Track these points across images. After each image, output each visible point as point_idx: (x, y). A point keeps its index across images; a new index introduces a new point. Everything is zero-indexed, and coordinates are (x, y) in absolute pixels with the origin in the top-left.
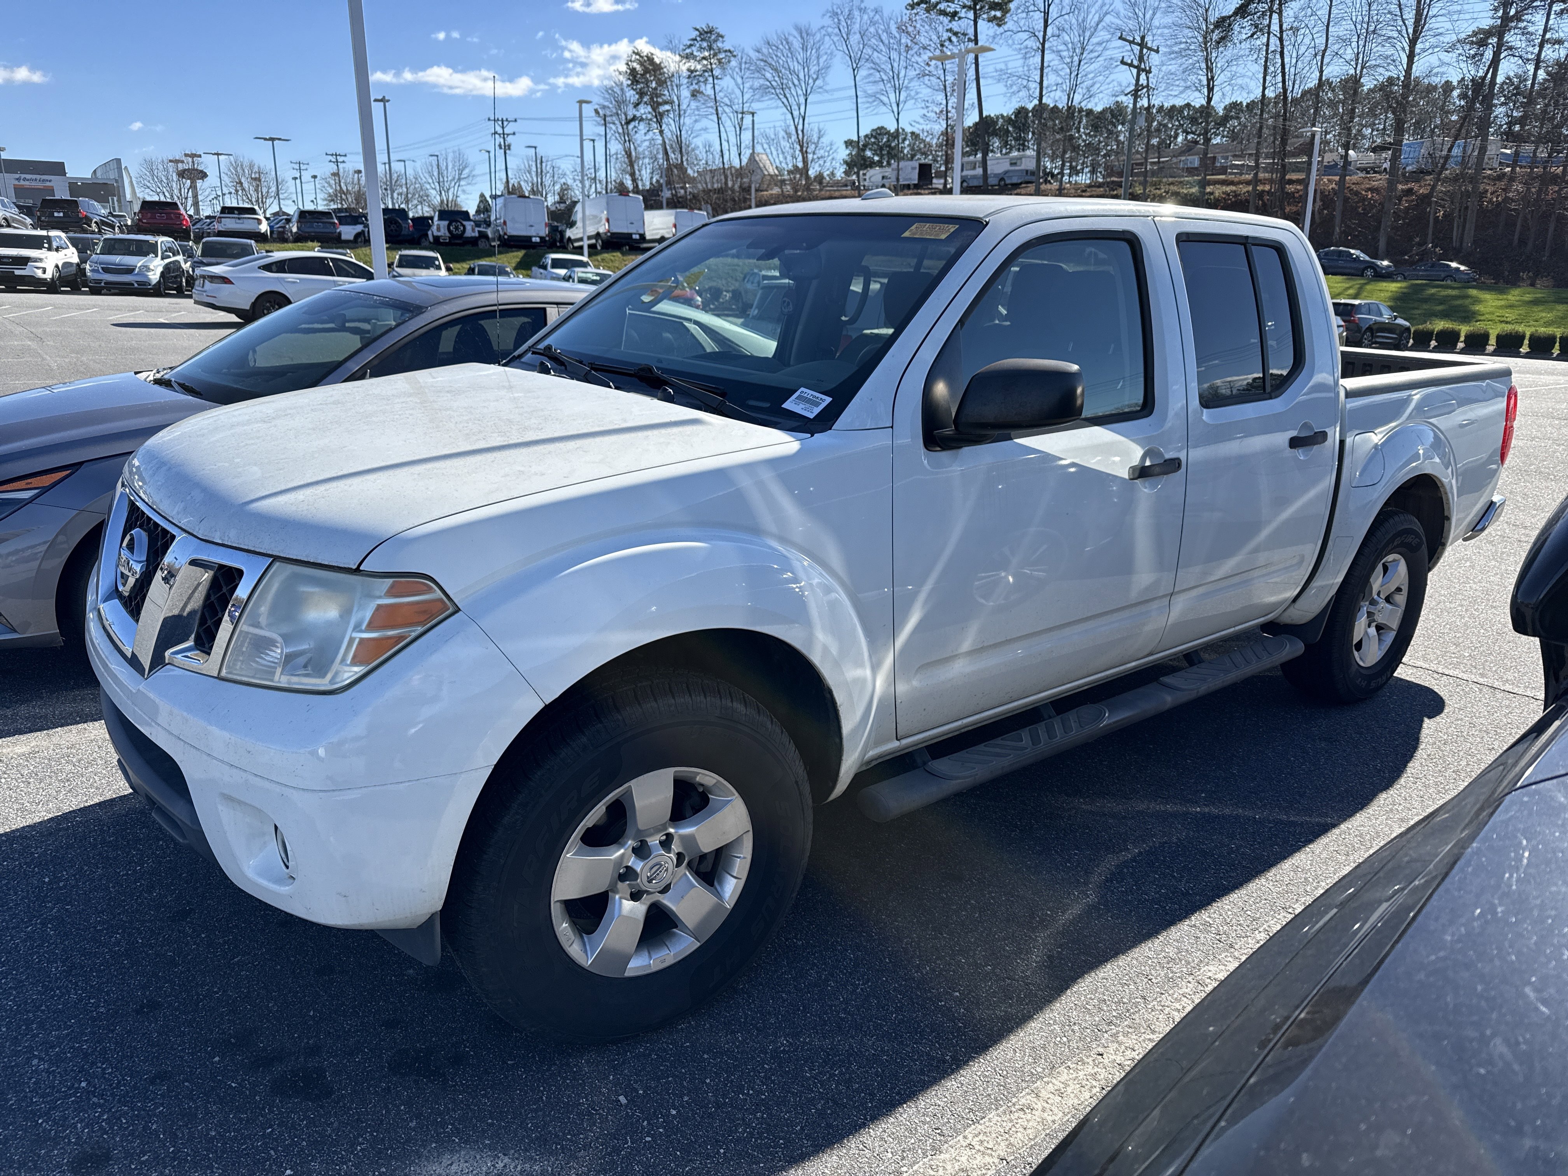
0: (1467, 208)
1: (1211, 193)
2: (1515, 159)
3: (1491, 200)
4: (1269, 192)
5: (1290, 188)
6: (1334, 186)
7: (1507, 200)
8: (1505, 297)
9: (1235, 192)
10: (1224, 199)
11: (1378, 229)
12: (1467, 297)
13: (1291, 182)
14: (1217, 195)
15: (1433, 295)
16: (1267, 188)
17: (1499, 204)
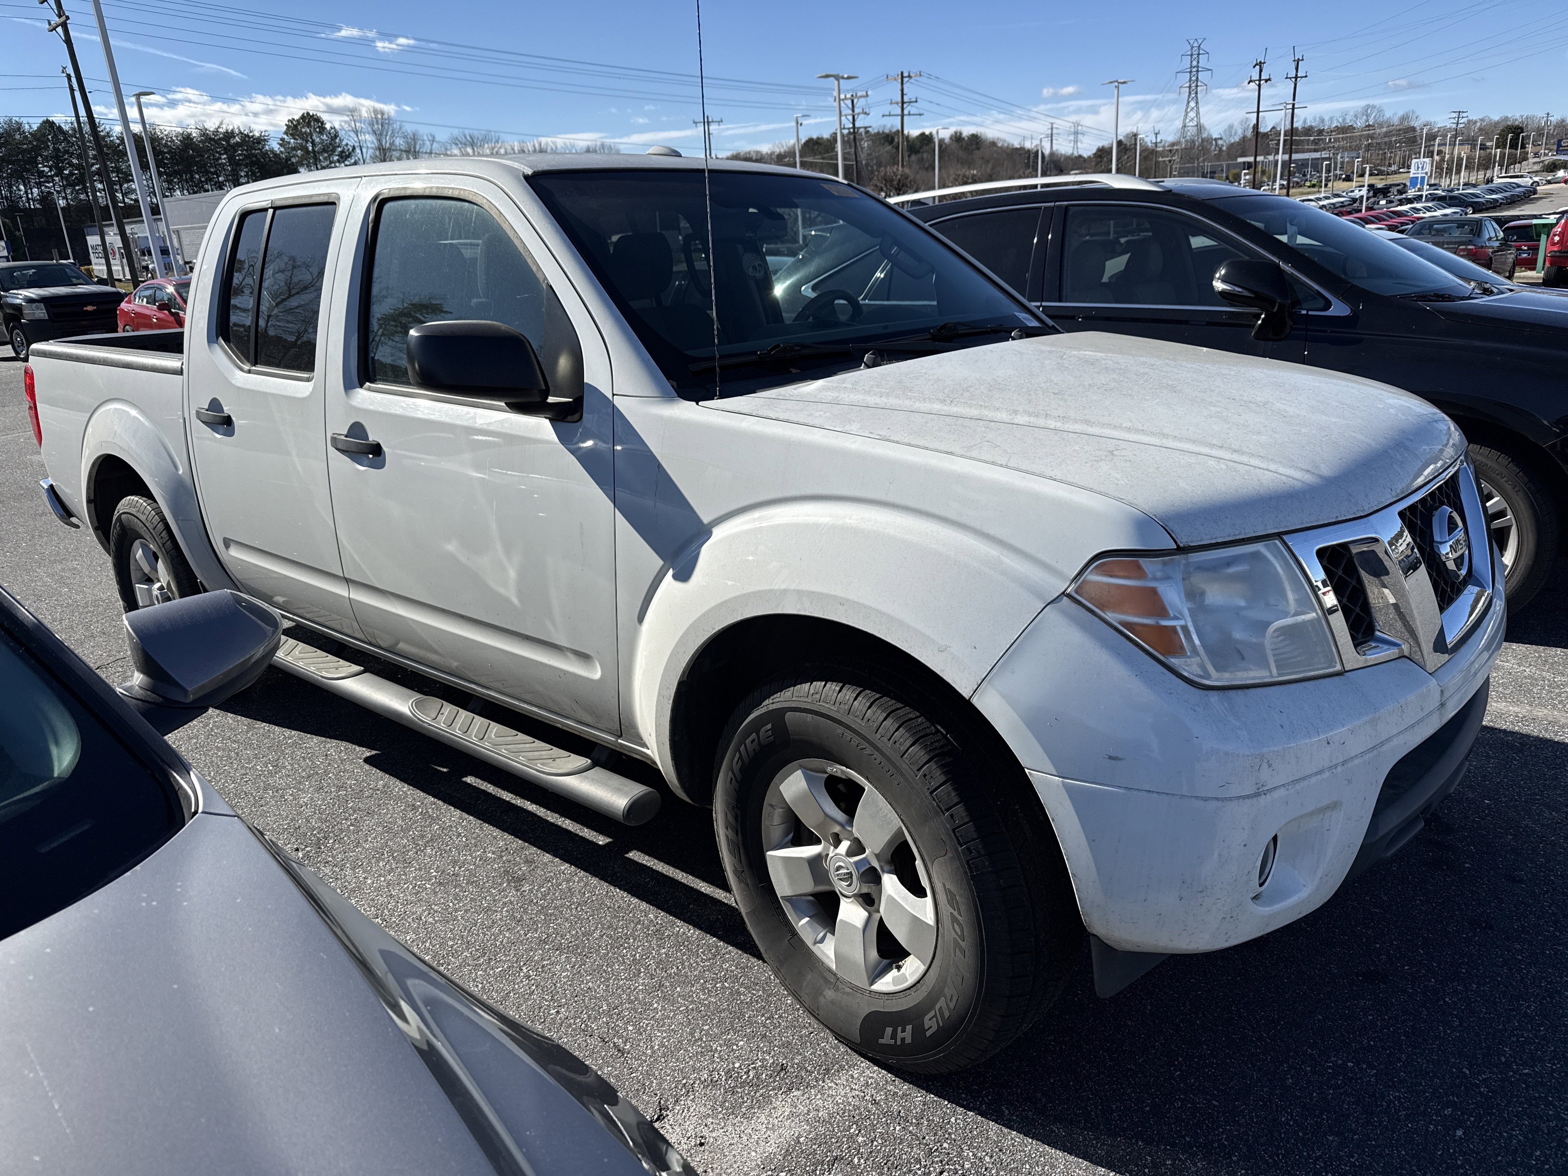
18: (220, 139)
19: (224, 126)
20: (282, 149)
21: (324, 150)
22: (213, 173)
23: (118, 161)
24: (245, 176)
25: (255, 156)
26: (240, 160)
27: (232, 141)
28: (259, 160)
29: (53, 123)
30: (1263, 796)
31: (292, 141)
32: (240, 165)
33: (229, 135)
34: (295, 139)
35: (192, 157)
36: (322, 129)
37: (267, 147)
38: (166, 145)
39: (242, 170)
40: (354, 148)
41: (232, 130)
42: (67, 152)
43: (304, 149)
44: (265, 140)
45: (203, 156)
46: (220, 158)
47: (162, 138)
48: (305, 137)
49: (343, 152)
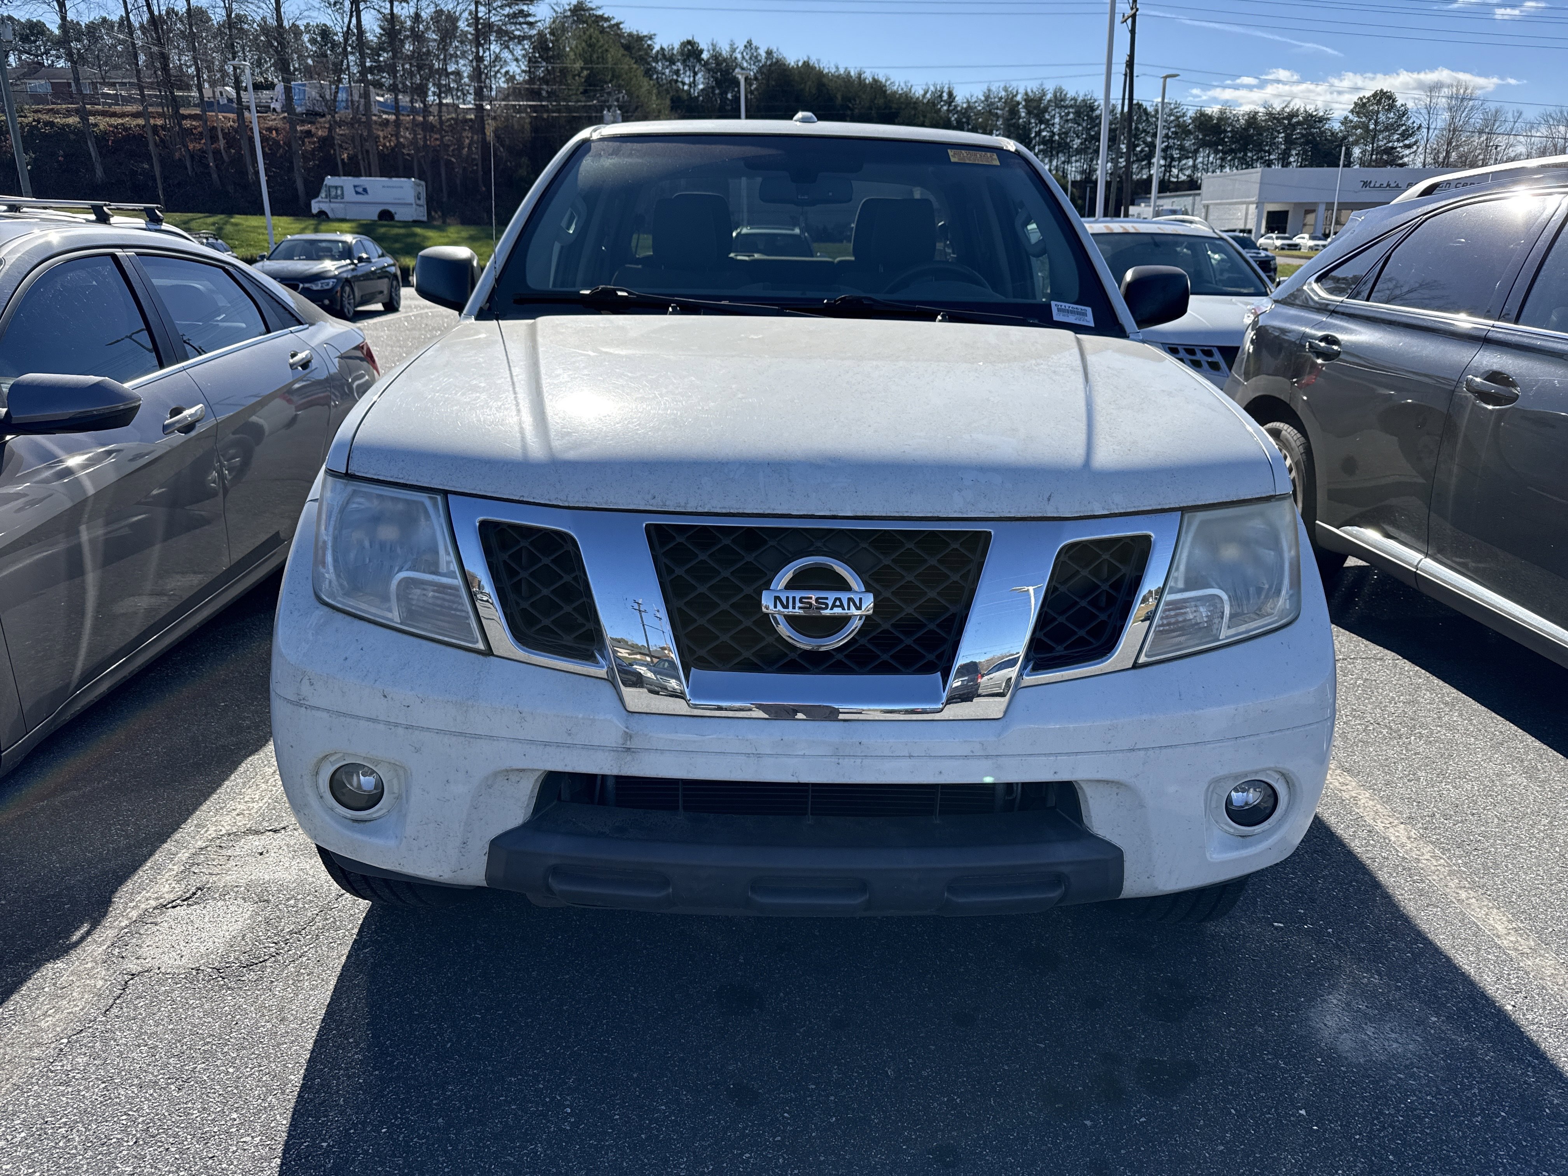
0: (367, 151)
1: (96, 125)
2: (396, 108)
3: (384, 146)
4: (163, 127)
5: (187, 124)
6: (232, 123)
7: (399, 145)
8: (445, 234)
9: (123, 124)
10: (113, 132)
11: (291, 169)
12: (415, 235)
13: (185, 117)
14: (102, 127)
15: (384, 234)
16: (159, 122)
17: (393, 149)
18: (1284, 118)
19: (1291, 106)
20: (1343, 128)
21: (1386, 129)
22: (1265, 152)
23: (1184, 139)
24: (1296, 154)
25: (1312, 134)
26: (1296, 138)
27: (1294, 120)
28: (1314, 138)
29: (1142, 105)
30: (303, 709)
31: (1356, 119)
32: (1296, 144)
33: (1293, 114)
34: (1359, 117)
35: (1252, 136)
36: (1391, 107)
37: (1327, 126)
38: (1231, 125)
39: (1295, 149)
40: (1420, 127)
41: (1298, 110)
42: (1144, 131)
43: (1365, 127)
44: (1328, 119)
45: (1261, 135)
46: (1278, 137)
47: (1230, 118)
48: (1369, 115)
49: (1407, 130)
